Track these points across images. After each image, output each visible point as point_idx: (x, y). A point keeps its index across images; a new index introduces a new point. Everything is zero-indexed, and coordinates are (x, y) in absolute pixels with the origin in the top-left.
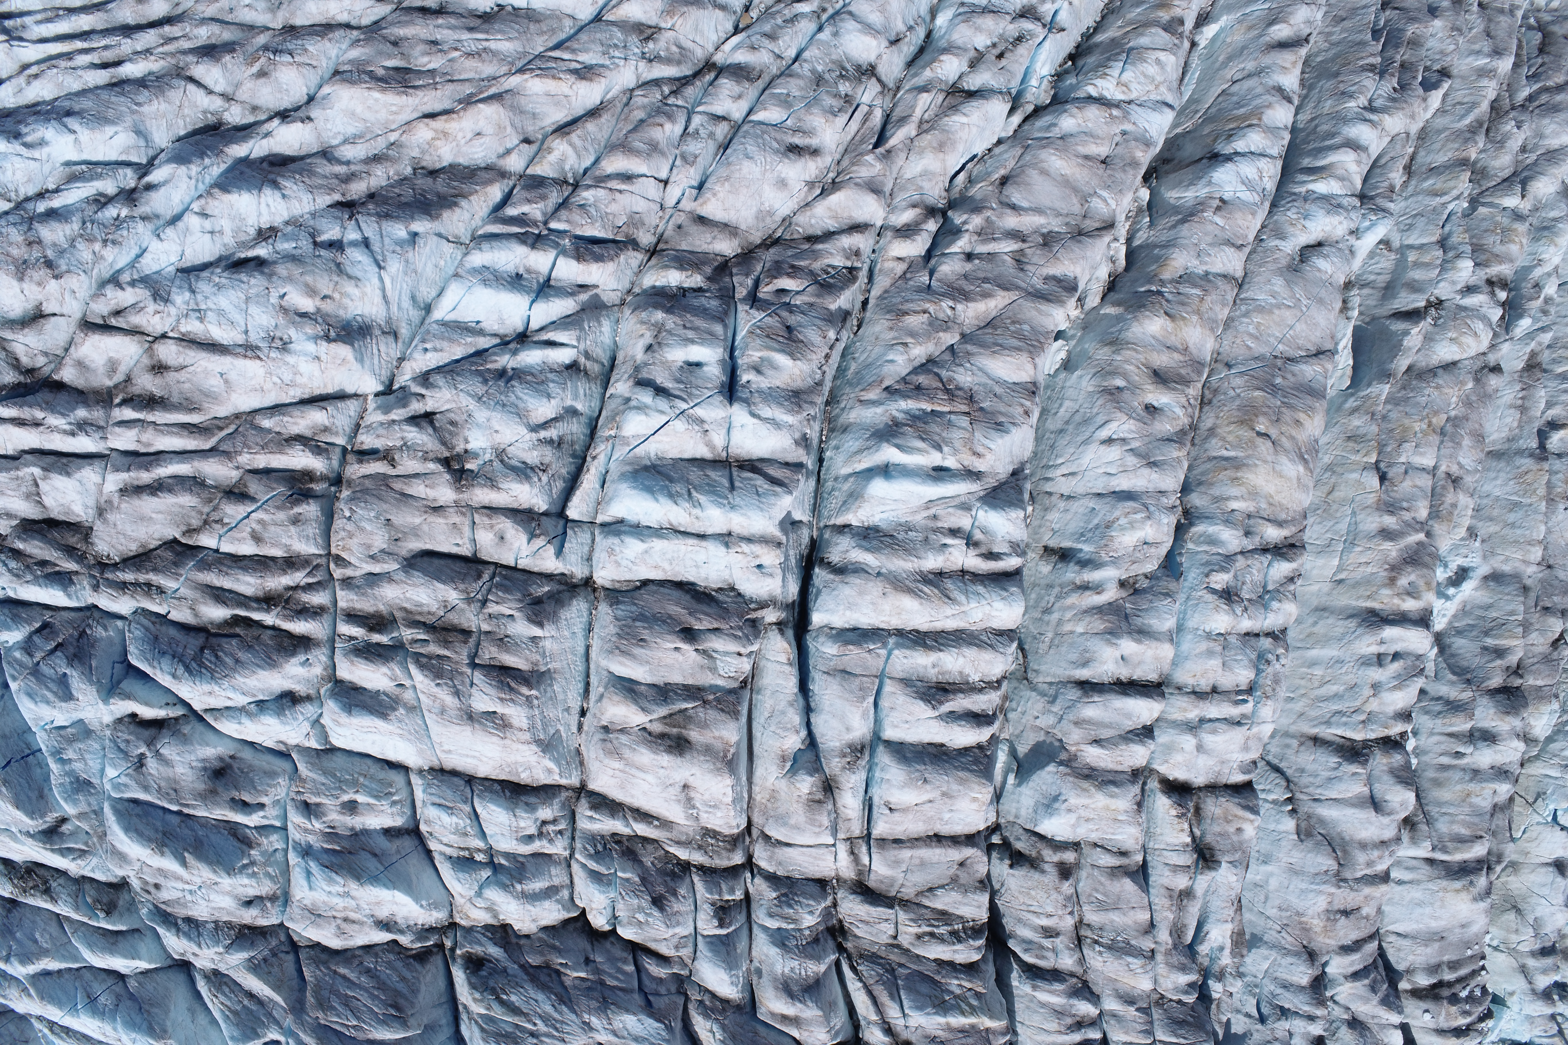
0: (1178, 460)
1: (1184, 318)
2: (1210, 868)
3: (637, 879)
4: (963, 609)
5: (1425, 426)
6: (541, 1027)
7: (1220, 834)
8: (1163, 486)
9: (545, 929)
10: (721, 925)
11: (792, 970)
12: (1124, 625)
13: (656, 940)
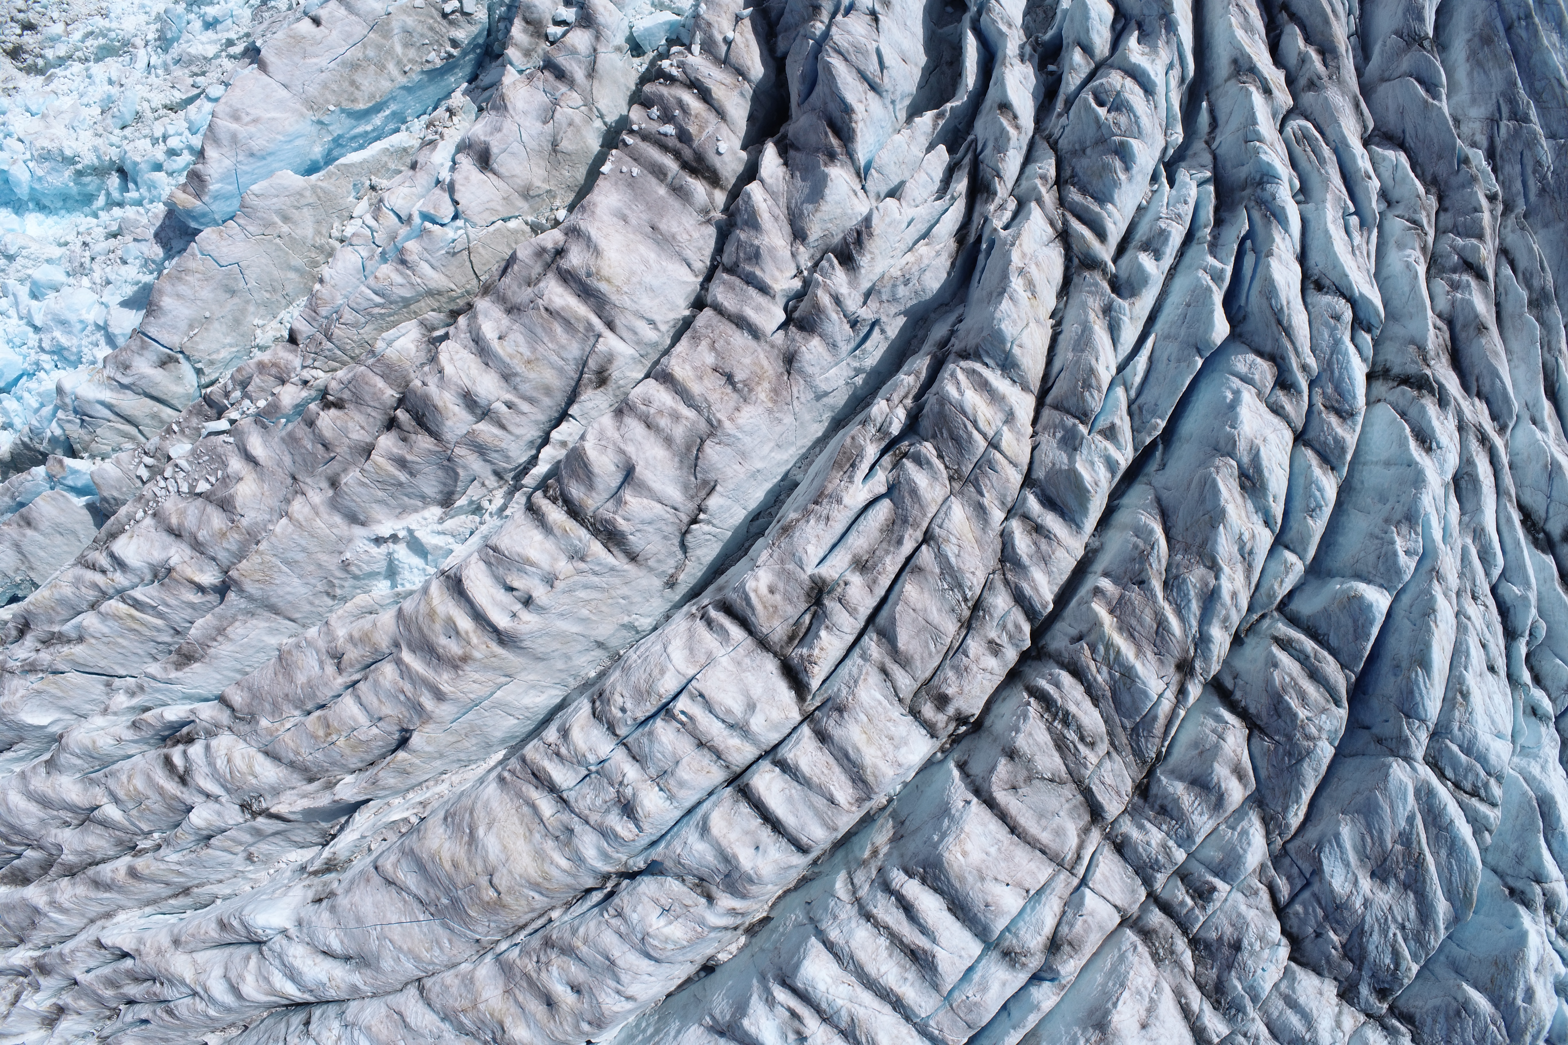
0: (585, 942)
1: (492, 1015)
2: (824, 581)
3: (1233, 973)
4: (849, 1005)
5: (334, 737)
6: (1393, 929)
7: (791, 602)
8: (615, 939)
9: (1319, 973)
10: (1214, 889)
11: (1201, 814)
12: (736, 875)
13: (1264, 912)
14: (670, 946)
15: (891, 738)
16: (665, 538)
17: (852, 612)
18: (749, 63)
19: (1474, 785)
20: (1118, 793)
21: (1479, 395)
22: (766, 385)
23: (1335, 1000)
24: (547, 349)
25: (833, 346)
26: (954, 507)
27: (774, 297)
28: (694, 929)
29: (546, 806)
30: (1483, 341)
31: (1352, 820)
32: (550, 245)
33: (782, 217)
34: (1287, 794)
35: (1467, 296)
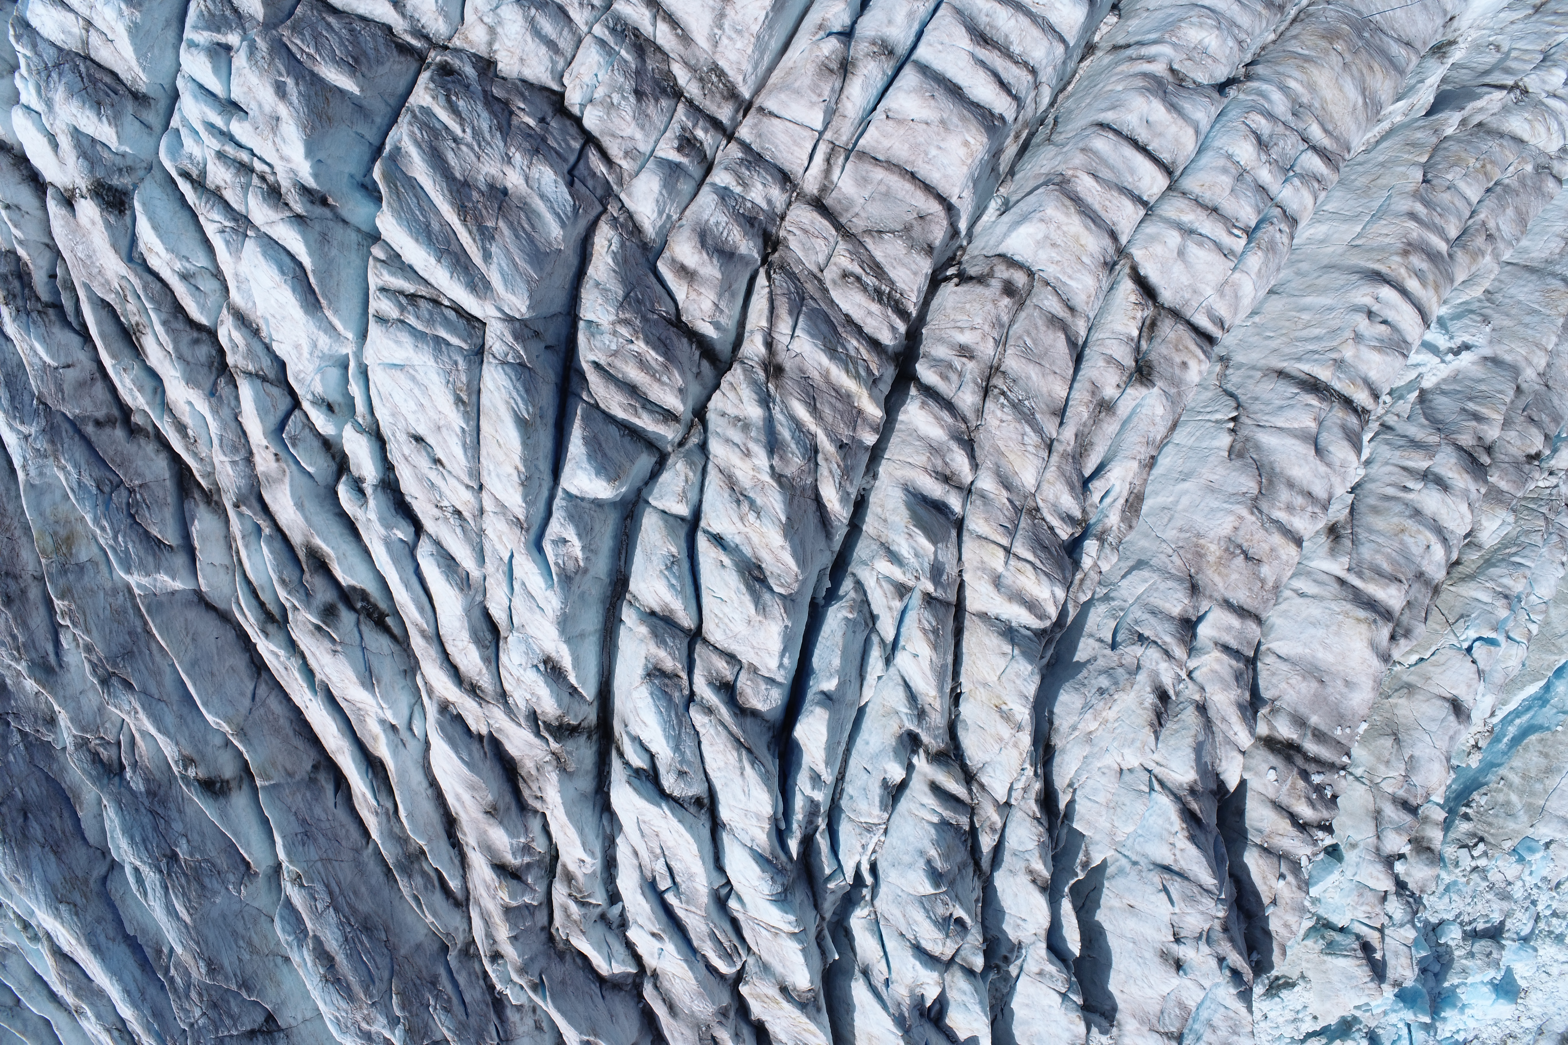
14: (1195, 20)
15: (1054, 245)
16: (1257, 399)
17: (1110, 360)
18: (1261, 862)
19: (418, 307)
20: (806, 231)
21: (480, 737)
22: (1211, 559)
23: (498, 57)
24: (1390, 547)
25: (1154, 612)
26: (1033, 482)
27: (1216, 644)
28: (1179, 38)
29: (1316, 132)
30: (490, 798)
31: (550, 244)
32: (1402, 641)
33: (1218, 723)
34: (625, 261)
35: (514, 842)
